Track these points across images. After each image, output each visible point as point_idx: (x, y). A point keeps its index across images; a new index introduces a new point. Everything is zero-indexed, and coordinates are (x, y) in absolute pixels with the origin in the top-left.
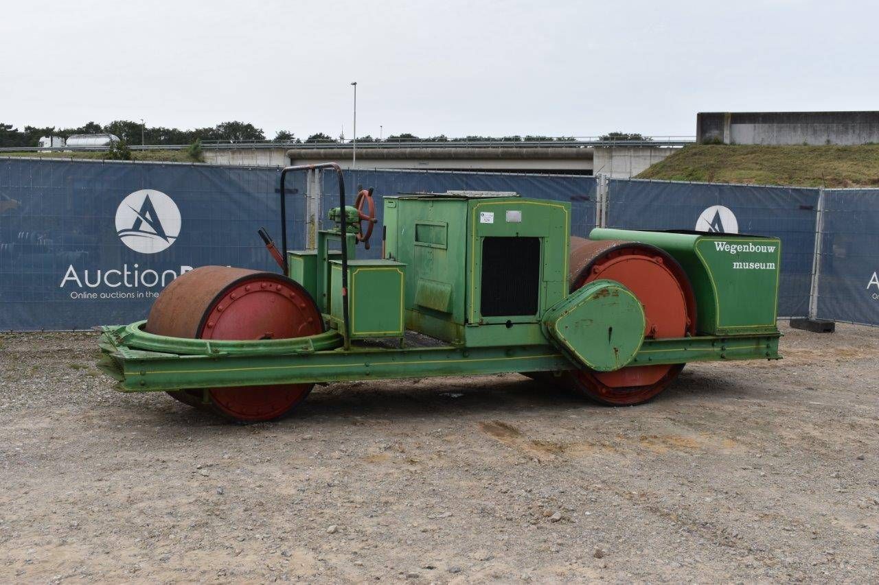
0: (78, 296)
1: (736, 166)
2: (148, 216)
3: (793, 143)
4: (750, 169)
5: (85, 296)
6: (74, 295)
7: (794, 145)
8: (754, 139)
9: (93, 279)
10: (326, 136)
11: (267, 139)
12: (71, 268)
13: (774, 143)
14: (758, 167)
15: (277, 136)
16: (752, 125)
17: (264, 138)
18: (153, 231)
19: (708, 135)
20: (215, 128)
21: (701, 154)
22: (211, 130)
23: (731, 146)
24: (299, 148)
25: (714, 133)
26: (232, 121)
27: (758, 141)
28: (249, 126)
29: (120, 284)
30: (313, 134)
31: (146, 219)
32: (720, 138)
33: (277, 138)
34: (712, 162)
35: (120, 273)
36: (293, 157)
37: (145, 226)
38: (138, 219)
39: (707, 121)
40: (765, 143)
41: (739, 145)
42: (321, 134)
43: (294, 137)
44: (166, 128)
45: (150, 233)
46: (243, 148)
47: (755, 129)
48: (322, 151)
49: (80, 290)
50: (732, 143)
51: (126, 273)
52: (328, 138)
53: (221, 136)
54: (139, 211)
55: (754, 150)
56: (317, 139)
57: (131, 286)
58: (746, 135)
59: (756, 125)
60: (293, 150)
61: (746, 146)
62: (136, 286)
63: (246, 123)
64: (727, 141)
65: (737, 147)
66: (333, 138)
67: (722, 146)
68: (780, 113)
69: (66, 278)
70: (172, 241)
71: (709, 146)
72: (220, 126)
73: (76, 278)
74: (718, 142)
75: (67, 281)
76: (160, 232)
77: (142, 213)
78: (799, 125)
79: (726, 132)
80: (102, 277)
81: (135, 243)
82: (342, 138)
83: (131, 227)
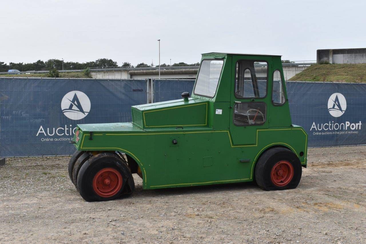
0: (44, 140)
1: (336, 74)
2: (76, 103)
3: (363, 62)
4: (342, 75)
5: (47, 140)
6: (43, 140)
7: (362, 64)
8: (343, 61)
9: (51, 132)
10: (145, 64)
11: (119, 66)
12: (41, 127)
13: (353, 63)
14: (346, 74)
15: (123, 64)
16: (343, 55)
17: (117, 66)
18: (79, 110)
19: (322, 60)
20: (95, 62)
21: (319, 69)
22: (93, 62)
23: (333, 65)
24: (134, 70)
25: (325, 59)
26: (103, 58)
27: (346, 62)
28: (111, 60)
29: (63, 134)
30: (140, 63)
31: (75, 104)
32: (328, 61)
33: (123, 66)
34: (324, 72)
35: (63, 129)
36: (132, 74)
37: (74, 107)
38: (71, 104)
39: (322, 54)
40: (349, 63)
41: (337, 64)
42: (143, 63)
43: (130, 65)
44: (73, 62)
45: (77, 111)
46: (109, 71)
47: (344, 57)
48: (145, 71)
49: (45, 137)
50: (333, 63)
51: (66, 129)
52: (146, 65)
53: (98, 66)
54: (72, 100)
55: (344, 66)
56: (141, 65)
57: (68, 135)
58: (340, 59)
59: (345, 55)
60: (131, 71)
61: (340, 65)
62: (71, 134)
63: (109, 59)
64: (331, 62)
65: (336, 65)
66: (148, 65)
67: (329, 65)
68: (356, 49)
69: (39, 132)
70: (87, 114)
71: (323, 65)
72: (97, 61)
73: (44, 132)
74: (327, 63)
75: (39, 133)
76: (81, 110)
77: (73, 101)
78: (365, 54)
79: (331, 59)
80: (56, 131)
81: (70, 115)
82: (152, 65)
83: (68, 108)
